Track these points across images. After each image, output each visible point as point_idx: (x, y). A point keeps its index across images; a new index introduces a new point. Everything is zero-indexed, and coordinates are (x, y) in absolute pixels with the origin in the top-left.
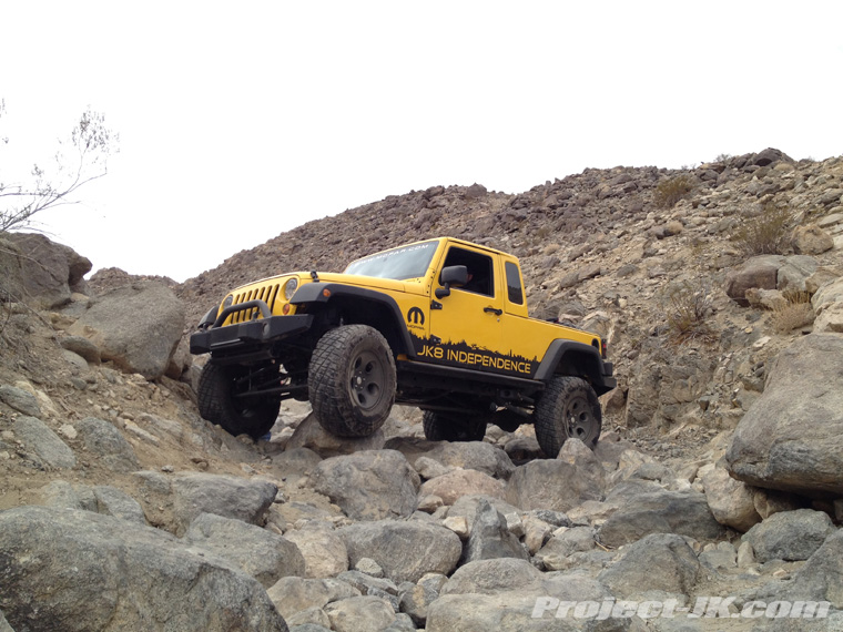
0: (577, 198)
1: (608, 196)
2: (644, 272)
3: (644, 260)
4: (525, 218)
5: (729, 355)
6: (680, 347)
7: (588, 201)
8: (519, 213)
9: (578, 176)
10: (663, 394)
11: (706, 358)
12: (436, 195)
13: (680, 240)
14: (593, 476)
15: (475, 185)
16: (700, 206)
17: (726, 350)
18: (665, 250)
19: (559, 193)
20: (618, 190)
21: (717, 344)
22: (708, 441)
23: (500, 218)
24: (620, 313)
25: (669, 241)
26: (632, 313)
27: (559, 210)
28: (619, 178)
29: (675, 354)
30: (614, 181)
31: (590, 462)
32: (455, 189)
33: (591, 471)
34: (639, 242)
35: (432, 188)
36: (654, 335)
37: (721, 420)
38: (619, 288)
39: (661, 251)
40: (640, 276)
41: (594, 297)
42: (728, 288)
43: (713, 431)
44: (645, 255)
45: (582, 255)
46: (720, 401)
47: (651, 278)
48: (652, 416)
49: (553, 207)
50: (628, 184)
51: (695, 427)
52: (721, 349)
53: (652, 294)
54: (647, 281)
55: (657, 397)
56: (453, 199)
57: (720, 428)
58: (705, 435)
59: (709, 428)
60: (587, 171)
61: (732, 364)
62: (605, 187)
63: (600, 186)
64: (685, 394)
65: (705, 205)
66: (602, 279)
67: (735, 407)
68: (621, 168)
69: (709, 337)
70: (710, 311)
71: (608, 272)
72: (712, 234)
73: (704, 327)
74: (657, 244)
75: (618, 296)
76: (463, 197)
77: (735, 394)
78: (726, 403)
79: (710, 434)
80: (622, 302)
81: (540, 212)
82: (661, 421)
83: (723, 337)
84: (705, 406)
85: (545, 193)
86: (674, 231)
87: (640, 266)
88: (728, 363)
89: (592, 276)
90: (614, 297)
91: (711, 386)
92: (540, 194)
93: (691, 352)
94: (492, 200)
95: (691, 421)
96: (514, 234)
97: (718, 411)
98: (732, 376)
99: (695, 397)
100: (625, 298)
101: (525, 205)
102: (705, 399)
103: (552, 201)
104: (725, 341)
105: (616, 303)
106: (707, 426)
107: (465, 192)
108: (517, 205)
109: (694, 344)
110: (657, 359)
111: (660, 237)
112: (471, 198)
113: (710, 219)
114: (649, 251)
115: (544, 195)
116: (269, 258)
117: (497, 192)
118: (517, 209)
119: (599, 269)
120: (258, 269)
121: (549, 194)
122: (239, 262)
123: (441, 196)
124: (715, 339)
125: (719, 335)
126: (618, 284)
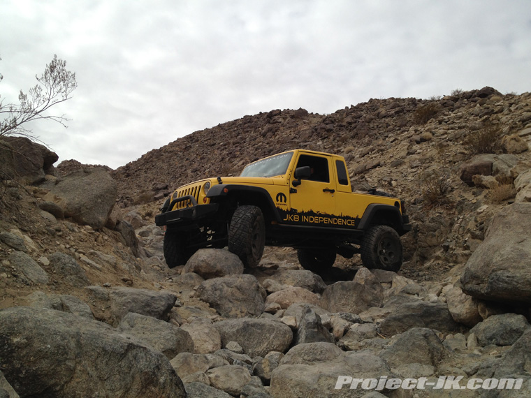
0: (365, 117)
1: (385, 117)
2: (408, 164)
3: (408, 157)
4: (332, 130)
5: (462, 217)
6: (431, 212)
7: (372, 119)
8: (328, 127)
9: (365, 103)
10: (420, 241)
12: (276, 115)
13: (431, 144)
14: (376, 292)
15: (300, 109)
16: (443, 123)
17: (460, 213)
18: (421, 151)
19: (354, 114)
21: (454, 210)
22: (448, 271)
23: (316, 130)
24: (393, 190)
25: (424, 145)
26: (400, 190)
27: (353, 125)
29: (428, 216)
30: (388, 107)
31: (374, 283)
32: (287, 112)
33: (375, 289)
35: (273, 111)
36: (414, 204)
37: (457, 258)
38: (392, 174)
39: (418, 151)
41: (376, 180)
42: (461, 175)
43: (451, 264)
44: (409, 154)
45: (368, 153)
46: (456, 246)
47: (412, 168)
48: (412, 254)
49: (350, 123)
50: (397, 109)
51: (440, 262)
52: (457, 213)
53: (413, 178)
54: (410, 170)
55: (416, 243)
56: (286, 118)
57: (456, 262)
59: (449, 263)
60: (371, 100)
61: (463, 223)
62: (383, 111)
63: (380, 110)
64: (434, 241)
65: (446, 122)
66: (381, 168)
68: (393, 98)
69: (449, 205)
70: (450, 189)
71: (385, 164)
73: (446, 199)
74: (416, 147)
75: (392, 180)
76: (292, 117)
77: (466, 241)
79: (449, 266)
80: (394, 183)
81: (341, 126)
82: (418, 258)
84: (446, 248)
86: (427, 138)
87: (405, 160)
88: (461, 222)
89: (375, 167)
90: (389, 180)
91: (450, 236)
92: (342, 115)
93: (438, 214)
95: (438, 258)
96: (325, 140)
97: (455, 252)
99: (440, 243)
100: (396, 180)
101: (332, 122)
102: (447, 244)
103: (349, 119)
104: (459, 208)
105: (390, 184)
106: (448, 261)
107: (294, 113)
108: (327, 122)
109: (440, 210)
110: (416, 219)
111: (418, 143)
112: (297, 118)
113: (450, 131)
114: (411, 151)
115: (344, 115)
116: (170, 155)
117: (314, 113)
118: (327, 124)
119: (379, 162)
120: (163, 161)
121: (347, 115)
122: (151, 157)
123: (279, 116)
124: (453, 207)
125: (455, 204)
126: (391, 172)
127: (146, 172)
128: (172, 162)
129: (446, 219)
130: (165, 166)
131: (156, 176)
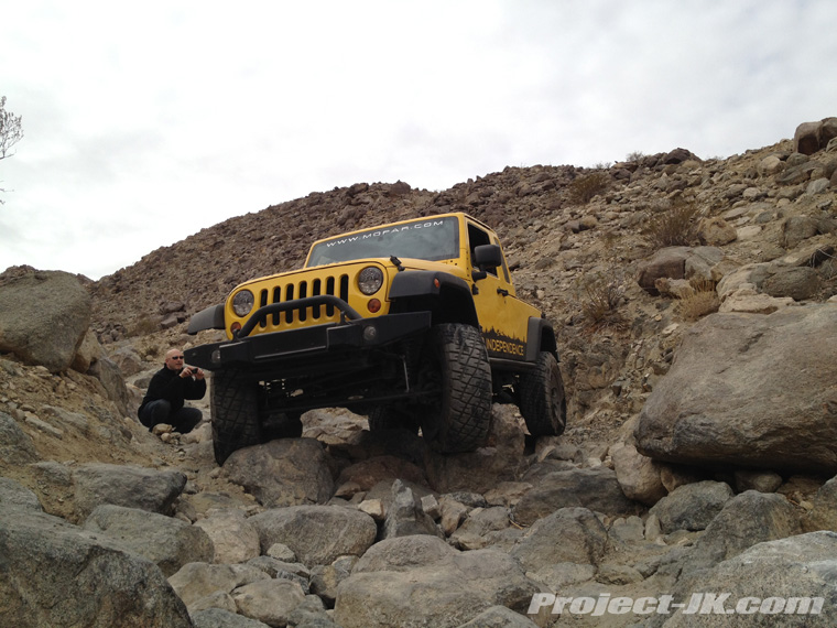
1: (528, 194)
2: (561, 265)
3: (561, 253)
5: (640, 342)
6: (594, 335)
7: (509, 198)
9: (498, 174)
10: (579, 381)
11: (618, 346)
12: (360, 192)
13: (595, 233)
15: (399, 182)
16: (613, 202)
17: (637, 337)
18: (581, 244)
19: (480, 190)
20: (536, 189)
21: (629, 332)
22: (620, 425)
23: (423, 214)
24: (539, 304)
25: (585, 235)
26: (549, 304)
27: (480, 207)
28: (537, 177)
29: (590, 342)
30: (532, 179)
32: (379, 186)
34: (556, 236)
35: (356, 185)
36: (570, 324)
37: (632, 405)
38: (537, 280)
39: (577, 244)
40: (557, 268)
42: (638, 279)
43: (625, 415)
44: (562, 248)
46: (631, 386)
47: (568, 270)
48: (568, 402)
49: (475, 204)
50: (546, 182)
51: (608, 411)
52: (633, 336)
53: (568, 286)
54: (563, 274)
55: (573, 383)
56: (377, 196)
58: (618, 419)
59: (622, 412)
60: (507, 169)
61: (642, 351)
62: (524, 185)
63: (520, 184)
64: (599, 381)
67: (646, 391)
68: (540, 166)
69: (621, 325)
70: (622, 300)
71: (527, 266)
72: (624, 228)
73: (616, 316)
74: (573, 238)
75: (536, 288)
76: (387, 195)
77: (646, 379)
78: (637, 388)
79: (622, 418)
80: (539, 292)
81: (462, 208)
83: (634, 324)
84: (618, 391)
85: (467, 190)
86: (589, 225)
87: (557, 259)
88: (639, 350)
91: (623, 372)
92: (462, 191)
94: (415, 198)
95: (605, 406)
97: (630, 396)
98: (643, 361)
100: (543, 289)
102: (617, 384)
104: (636, 328)
105: (534, 294)
106: (619, 410)
107: (388, 189)
108: (440, 202)
109: (608, 332)
110: (573, 347)
111: (576, 231)
112: (394, 196)
113: (623, 214)
114: (565, 244)
115: (466, 193)
116: (189, 255)
117: (421, 189)
118: (440, 206)
119: (519, 262)
120: (177, 266)
121: (471, 191)
122: (157, 259)
123: (365, 194)
124: (627, 327)
125: (630, 323)
126: (536, 276)
127: (148, 284)
128: (192, 267)
129: (617, 346)
130: (181, 274)
131: (164, 291)
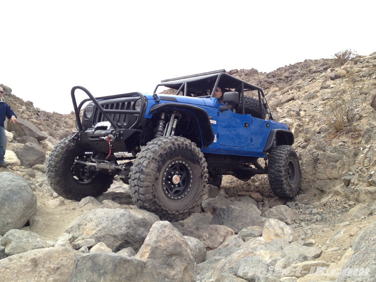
0: (299, 73)
4: (273, 82)
41: (286, 111)
57: (357, 201)
65: (361, 62)
66: (294, 102)
82: (316, 191)
89: (289, 100)
90: (298, 110)
93: (341, 143)
99: (341, 176)
101: (273, 76)
103: (287, 74)
